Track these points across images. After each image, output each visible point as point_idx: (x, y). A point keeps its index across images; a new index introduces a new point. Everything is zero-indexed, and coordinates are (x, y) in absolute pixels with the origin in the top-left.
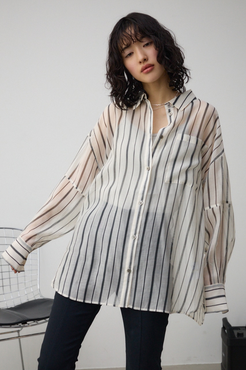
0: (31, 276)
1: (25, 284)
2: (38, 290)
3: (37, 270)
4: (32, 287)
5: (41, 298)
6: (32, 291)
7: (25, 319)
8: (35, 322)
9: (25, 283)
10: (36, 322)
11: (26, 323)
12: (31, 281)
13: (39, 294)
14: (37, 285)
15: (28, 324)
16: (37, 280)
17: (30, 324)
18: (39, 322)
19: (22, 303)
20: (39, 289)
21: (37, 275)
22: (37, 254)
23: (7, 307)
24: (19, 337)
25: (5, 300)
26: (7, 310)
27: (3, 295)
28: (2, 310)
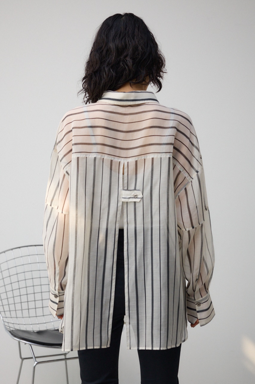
23: (54, 328)
24: (66, 359)
25: (52, 321)
26: (56, 331)
27: (50, 316)
28: (50, 330)
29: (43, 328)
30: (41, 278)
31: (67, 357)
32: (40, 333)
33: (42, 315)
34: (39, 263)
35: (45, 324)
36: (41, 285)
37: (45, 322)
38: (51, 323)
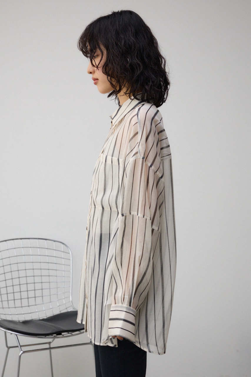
0: (64, 287)
1: (57, 296)
2: (70, 302)
3: (70, 282)
4: (64, 299)
5: (74, 310)
6: (64, 303)
7: (60, 330)
8: (69, 333)
9: (57, 294)
10: (71, 333)
11: (60, 334)
12: (64, 293)
13: (71, 306)
14: (70, 297)
15: (63, 335)
16: (70, 292)
17: (64, 335)
18: (74, 333)
19: (55, 314)
20: (72, 301)
21: (70, 287)
22: (70, 265)
23: (39, 318)
24: (50, 348)
25: (37, 311)
26: (41, 321)
27: (35, 306)
28: (35, 320)
29: (28, 318)
30: (27, 270)
31: (52, 346)
32: (25, 323)
33: (27, 305)
34: (24, 255)
35: (30, 314)
36: (26, 277)
37: (30, 312)
38: (36, 313)
